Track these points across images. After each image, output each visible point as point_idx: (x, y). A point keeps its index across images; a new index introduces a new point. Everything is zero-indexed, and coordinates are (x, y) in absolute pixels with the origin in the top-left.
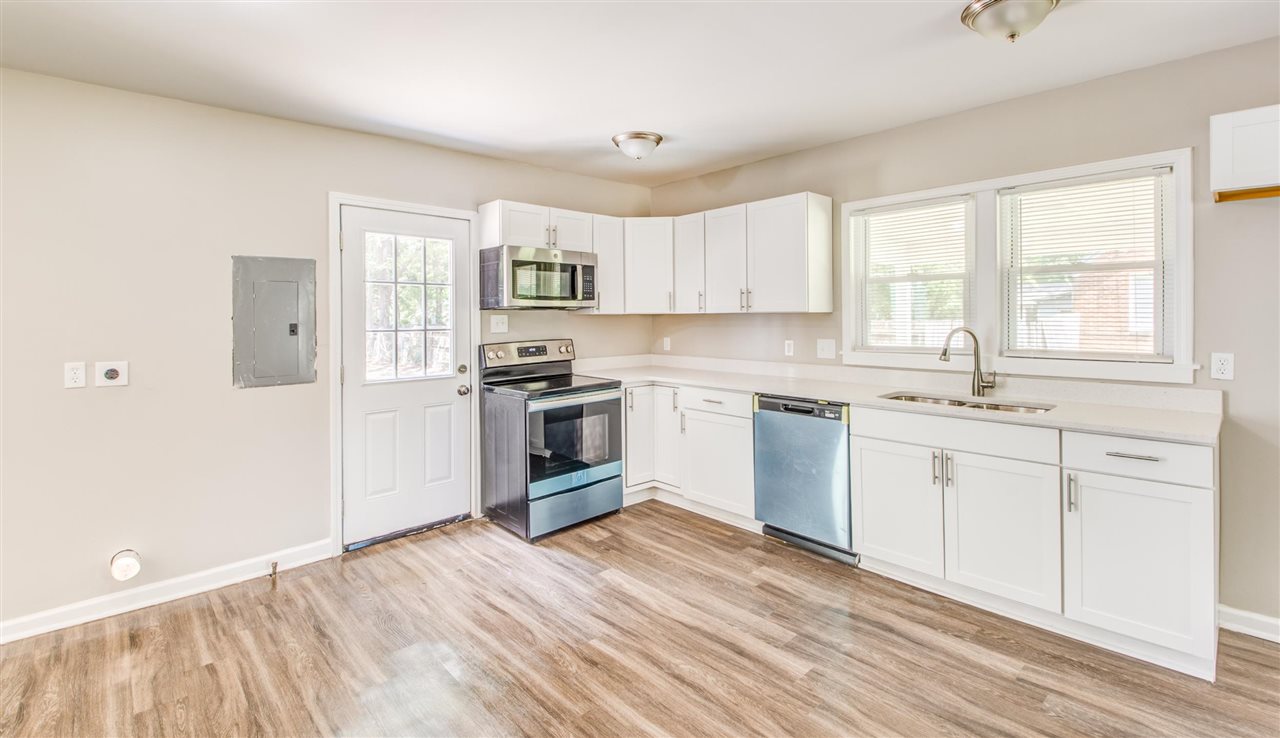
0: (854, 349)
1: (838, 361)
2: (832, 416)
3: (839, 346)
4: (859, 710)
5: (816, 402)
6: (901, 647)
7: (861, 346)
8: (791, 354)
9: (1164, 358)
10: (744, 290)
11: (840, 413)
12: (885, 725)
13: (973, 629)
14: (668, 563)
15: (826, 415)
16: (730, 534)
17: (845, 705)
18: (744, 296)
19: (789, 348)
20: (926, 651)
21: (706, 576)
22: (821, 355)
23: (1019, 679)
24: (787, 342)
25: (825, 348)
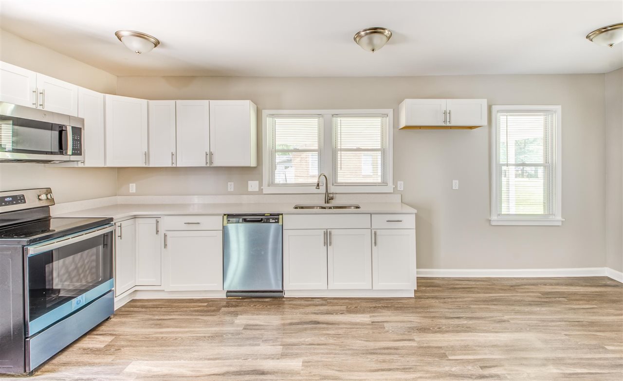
0: (269, 186)
1: (260, 192)
2: (274, 221)
3: (261, 184)
4: (336, 370)
5: (264, 215)
6: (327, 329)
7: (272, 184)
8: (232, 190)
9: (384, 183)
10: (208, 153)
11: (278, 219)
12: (350, 371)
13: (344, 308)
14: (176, 339)
15: (270, 221)
16: (206, 304)
17: (329, 371)
18: (208, 156)
19: (231, 186)
20: (337, 326)
21: (209, 337)
22: (250, 189)
23: (373, 322)
24: (229, 183)
25: (253, 186)
